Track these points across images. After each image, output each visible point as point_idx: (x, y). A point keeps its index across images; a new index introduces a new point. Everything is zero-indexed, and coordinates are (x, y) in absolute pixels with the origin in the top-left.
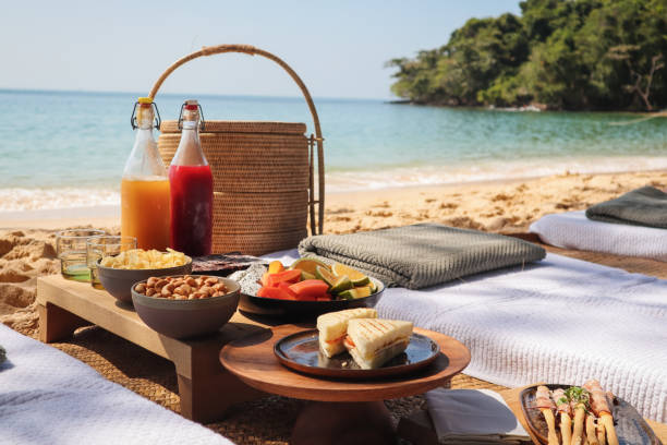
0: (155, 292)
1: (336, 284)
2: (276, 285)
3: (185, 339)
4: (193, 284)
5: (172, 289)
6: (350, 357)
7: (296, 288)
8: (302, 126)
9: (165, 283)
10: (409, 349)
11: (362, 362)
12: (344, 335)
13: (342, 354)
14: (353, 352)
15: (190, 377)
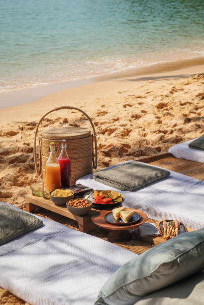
0: (72, 205)
1: (114, 198)
2: (99, 200)
3: (81, 216)
4: (80, 202)
5: (77, 204)
6: (121, 219)
7: (105, 200)
8: (90, 132)
9: (74, 203)
10: (134, 216)
11: (124, 221)
12: (120, 215)
13: (120, 219)
14: (122, 219)
15: (82, 224)
